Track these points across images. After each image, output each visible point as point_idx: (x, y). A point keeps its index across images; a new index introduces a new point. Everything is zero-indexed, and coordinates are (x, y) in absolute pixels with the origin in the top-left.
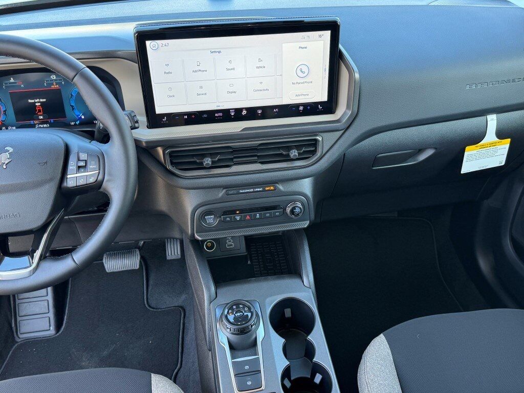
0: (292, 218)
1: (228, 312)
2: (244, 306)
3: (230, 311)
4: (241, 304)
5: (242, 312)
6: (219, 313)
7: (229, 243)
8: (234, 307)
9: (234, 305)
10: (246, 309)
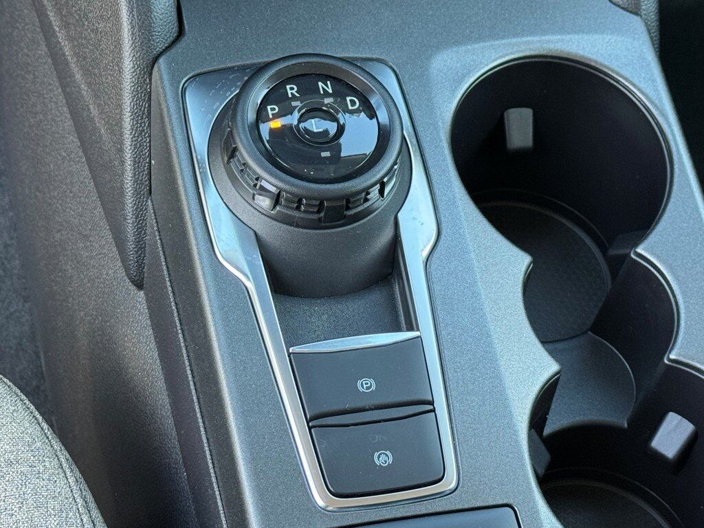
1: (261, 115)
2: (344, 87)
3: (272, 110)
4: (325, 78)
5: (331, 117)
8: (288, 87)
9: (290, 80)
10: (353, 103)
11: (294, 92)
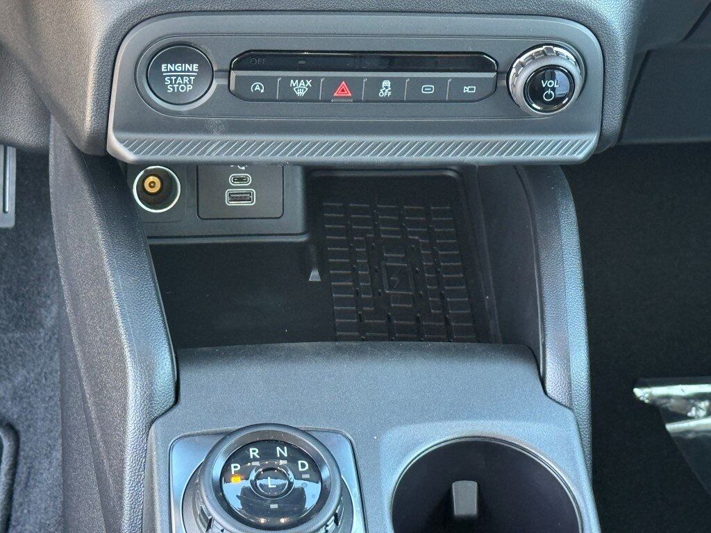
0: (528, 115)
1: (226, 469)
2: (297, 453)
4: (281, 444)
5: (285, 476)
6: (182, 467)
7: (237, 188)
8: (251, 450)
9: (253, 444)
10: (303, 466)
11: (255, 454)
